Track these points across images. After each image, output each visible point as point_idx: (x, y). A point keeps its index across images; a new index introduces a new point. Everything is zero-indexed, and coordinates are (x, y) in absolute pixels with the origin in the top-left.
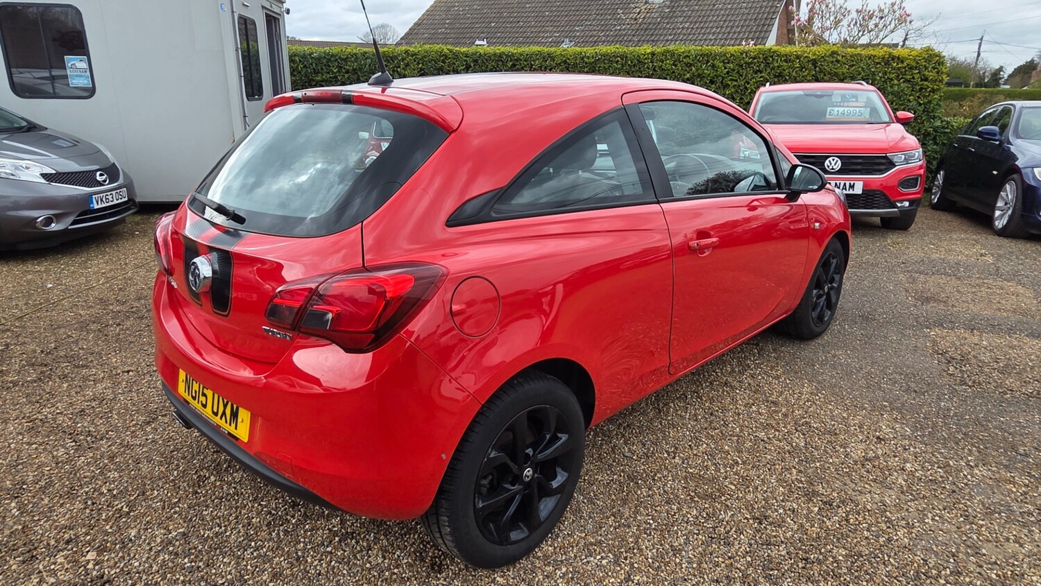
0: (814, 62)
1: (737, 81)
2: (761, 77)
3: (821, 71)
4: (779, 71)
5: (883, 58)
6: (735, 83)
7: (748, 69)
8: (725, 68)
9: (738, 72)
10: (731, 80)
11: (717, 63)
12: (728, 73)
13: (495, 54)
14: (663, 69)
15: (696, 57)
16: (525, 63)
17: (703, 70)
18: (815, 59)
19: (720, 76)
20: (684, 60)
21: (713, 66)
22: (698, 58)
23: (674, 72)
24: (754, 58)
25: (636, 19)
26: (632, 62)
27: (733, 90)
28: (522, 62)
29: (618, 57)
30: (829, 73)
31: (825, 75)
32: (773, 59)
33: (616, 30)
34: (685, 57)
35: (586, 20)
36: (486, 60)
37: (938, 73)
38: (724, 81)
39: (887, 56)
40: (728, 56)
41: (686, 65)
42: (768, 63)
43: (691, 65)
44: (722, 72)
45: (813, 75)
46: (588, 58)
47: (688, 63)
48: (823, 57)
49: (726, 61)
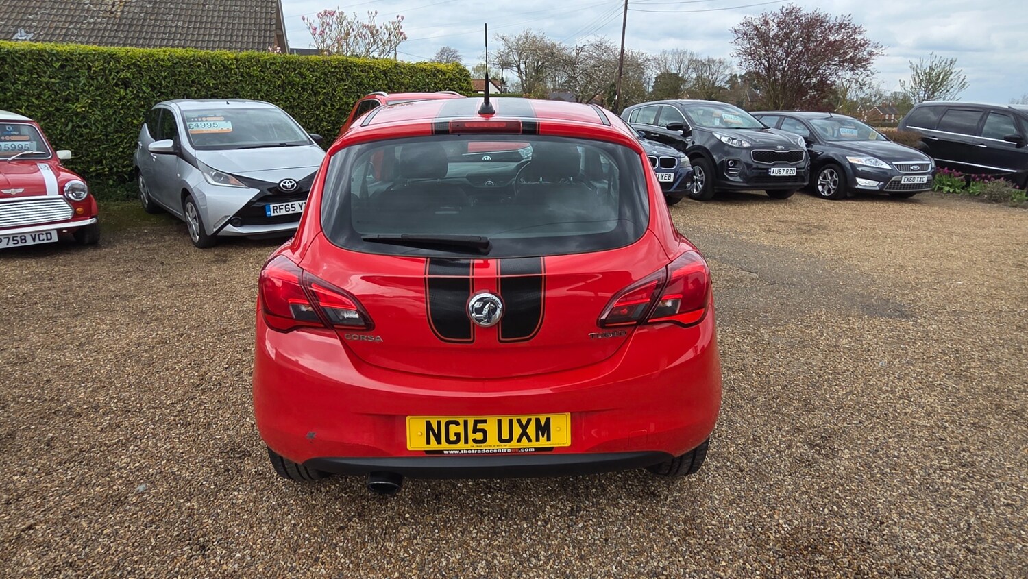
0: (385, 73)
1: (325, 88)
2: (345, 85)
3: (391, 81)
4: (359, 80)
5: (431, 71)
6: (325, 91)
7: (332, 78)
8: (313, 76)
9: (324, 80)
10: (320, 87)
11: (304, 71)
12: (316, 80)
13: (31, 51)
14: (251, 76)
15: (282, 65)
16: (79, 64)
17: (292, 77)
18: (384, 71)
19: (310, 83)
20: (271, 67)
21: (301, 74)
22: (285, 65)
23: (264, 79)
24: (336, 68)
25: (112, 13)
26: (216, 68)
27: (323, 97)
28: (75, 63)
29: (198, 61)
30: (398, 83)
31: (394, 84)
32: (352, 69)
33: (89, 23)
34: (271, 64)
35: (40, 8)
36: (19, 58)
37: (468, 83)
38: (314, 88)
39: (433, 70)
40: (313, 64)
41: (274, 72)
42: (349, 73)
43: (279, 72)
44: (310, 80)
45: (386, 85)
46: (163, 60)
47: (276, 70)
48: (390, 69)
49: (311, 69)
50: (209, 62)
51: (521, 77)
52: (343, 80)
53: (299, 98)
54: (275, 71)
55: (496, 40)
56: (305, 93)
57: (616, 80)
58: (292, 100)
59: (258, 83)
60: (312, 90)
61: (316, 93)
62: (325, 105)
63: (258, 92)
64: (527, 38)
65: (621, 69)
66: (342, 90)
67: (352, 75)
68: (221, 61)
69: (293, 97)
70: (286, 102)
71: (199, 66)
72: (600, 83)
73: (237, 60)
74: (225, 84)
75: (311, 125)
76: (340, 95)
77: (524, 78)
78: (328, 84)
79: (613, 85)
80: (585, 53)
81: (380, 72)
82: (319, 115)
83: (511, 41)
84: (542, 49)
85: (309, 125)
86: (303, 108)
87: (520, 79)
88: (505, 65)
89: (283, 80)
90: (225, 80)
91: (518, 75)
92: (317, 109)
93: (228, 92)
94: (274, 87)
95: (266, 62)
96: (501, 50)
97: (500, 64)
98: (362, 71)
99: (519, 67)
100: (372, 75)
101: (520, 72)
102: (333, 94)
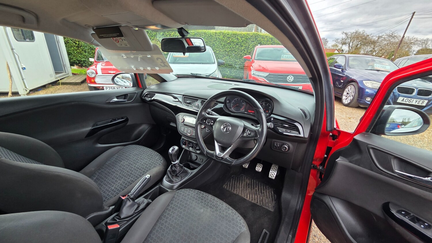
2: (254, 43)
4: (260, 42)
6: (245, 45)
7: (250, 40)
8: (242, 40)
9: (246, 41)
10: (244, 44)
11: (239, 37)
12: (242, 41)
14: (219, 39)
17: (234, 40)
19: (240, 42)
23: (223, 40)
24: (252, 36)
26: (208, 36)
29: (203, 33)
42: (256, 38)
49: (242, 37)
50: (206, 34)
51: (349, 48)
52: (254, 42)
53: (235, 48)
54: (228, 37)
55: (343, 34)
56: (238, 46)
57: (395, 50)
58: (232, 48)
59: (222, 42)
60: (240, 45)
61: (242, 46)
62: (245, 51)
63: (221, 45)
64: (356, 33)
65: (400, 44)
66: (252, 45)
67: (257, 39)
68: (210, 33)
69: (233, 47)
70: (230, 49)
71: (203, 35)
72: (386, 51)
73: (216, 33)
74: (210, 41)
75: (238, 58)
76: (251, 47)
77: (350, 48)
78: (247, 43)
79: (393, 52)
80: (382, 38)
81: (270, 38)
82: (241, 54)
83: (349, 34)
84: (361, 37)
85: (237, 58)
86: (236, 51)
87: (348, 49)
88: (344, 43)
89: (230, 41)
90: (210, 40)
91: (348, 47)
92: (241, 52)
93: (211, 44)
94: (227, 43)
95: (225, 34)
96: (344, 38)
97: (341, 43)
98: (262, 38)
99: (349, 44)
100: (266, 40)
101: (349, 46)
102: (249, 47)
